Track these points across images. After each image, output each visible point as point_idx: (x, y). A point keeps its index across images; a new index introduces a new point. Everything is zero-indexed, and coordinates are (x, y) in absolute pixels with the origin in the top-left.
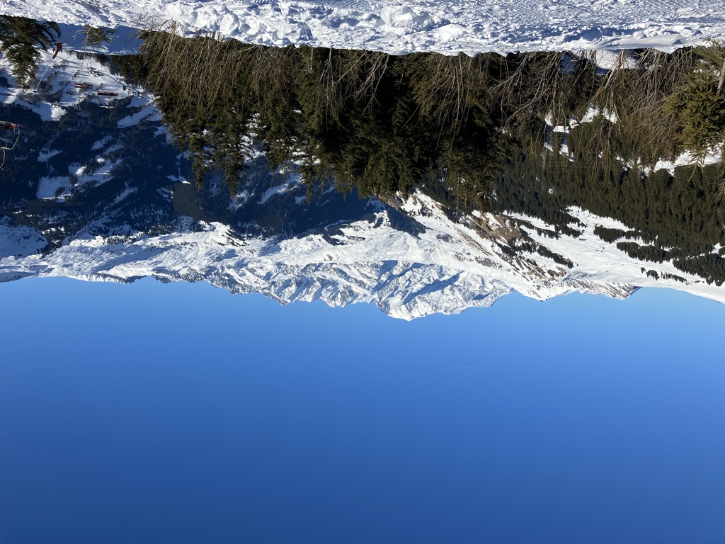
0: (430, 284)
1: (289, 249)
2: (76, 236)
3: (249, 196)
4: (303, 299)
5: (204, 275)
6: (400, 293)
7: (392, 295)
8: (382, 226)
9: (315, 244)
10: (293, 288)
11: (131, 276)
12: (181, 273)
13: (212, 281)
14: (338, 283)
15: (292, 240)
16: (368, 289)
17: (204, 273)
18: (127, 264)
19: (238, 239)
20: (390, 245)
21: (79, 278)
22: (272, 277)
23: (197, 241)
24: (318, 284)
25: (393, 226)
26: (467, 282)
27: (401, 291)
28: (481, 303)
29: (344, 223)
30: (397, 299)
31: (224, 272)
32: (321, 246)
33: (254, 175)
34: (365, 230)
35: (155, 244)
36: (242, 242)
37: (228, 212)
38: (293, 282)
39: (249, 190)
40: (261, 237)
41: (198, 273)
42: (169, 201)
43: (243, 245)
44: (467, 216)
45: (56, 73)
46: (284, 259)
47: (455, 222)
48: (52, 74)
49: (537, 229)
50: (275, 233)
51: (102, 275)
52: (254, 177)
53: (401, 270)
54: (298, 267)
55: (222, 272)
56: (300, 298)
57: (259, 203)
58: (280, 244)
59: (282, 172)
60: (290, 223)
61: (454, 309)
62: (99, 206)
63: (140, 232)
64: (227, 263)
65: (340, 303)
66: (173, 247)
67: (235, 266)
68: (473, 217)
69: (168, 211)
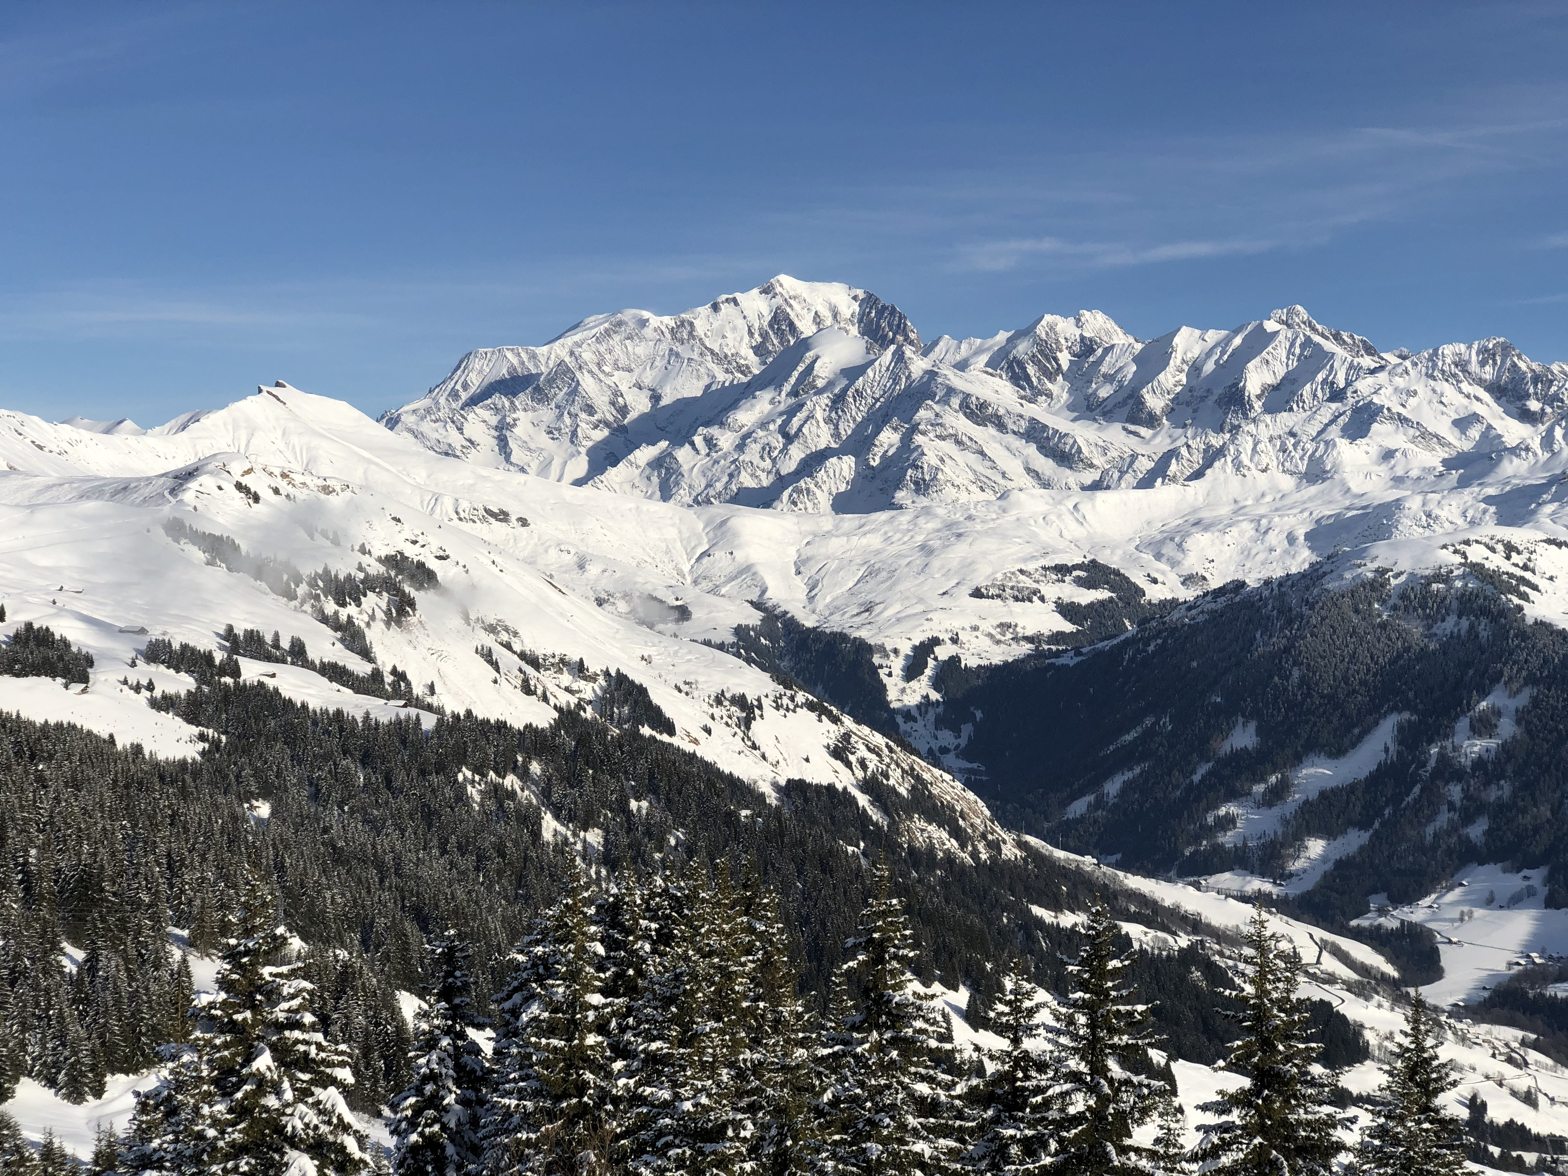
0: (707, 424)
1: (1275, 538)
3: (1448, 744)
4: (1213, 336)
6: (820, 383)
7: (852, 373)
8: (906, 649)
9: (1174, 564)
10: (1256, 379)
14: (1071, 407)
15: (1265, 574)
16: (951, 391)
19: (1490, 565)
20: (872, 573)
22: (1343, 420)
24: (1155, 402)
25: (863, 649)
26: (566, 439)
27: (820, 392)
28: (513, 359)
29: (1058, 654)
30: (830, 359)
31: (1542, 428)
32: (1148, 557)
33: (1430, 830)
34: (975, 628)
36: (1471, 559)
37: (1531, 674)
38: (1258, 405)
39: (1448, 770)
40: (1394, 582)
43: (1467, 543)
44: (573, 700)
46: (1297, 496)
47: (621, 679)
49: (310, 666)
50: (1335, 600)
52: (1431, 819)
53: (821, 475)
54: (1238, 465)
55: (1550, 431)
56: (1228, 341)
57: (1406, 715)
58: (1315, 558)
59: (1316, 847)
60: (1278, 642)
61: (608, 333)
64: (1532, 469)
65: (1062, 329)
67: (1500, 458)
68: (552, 701)
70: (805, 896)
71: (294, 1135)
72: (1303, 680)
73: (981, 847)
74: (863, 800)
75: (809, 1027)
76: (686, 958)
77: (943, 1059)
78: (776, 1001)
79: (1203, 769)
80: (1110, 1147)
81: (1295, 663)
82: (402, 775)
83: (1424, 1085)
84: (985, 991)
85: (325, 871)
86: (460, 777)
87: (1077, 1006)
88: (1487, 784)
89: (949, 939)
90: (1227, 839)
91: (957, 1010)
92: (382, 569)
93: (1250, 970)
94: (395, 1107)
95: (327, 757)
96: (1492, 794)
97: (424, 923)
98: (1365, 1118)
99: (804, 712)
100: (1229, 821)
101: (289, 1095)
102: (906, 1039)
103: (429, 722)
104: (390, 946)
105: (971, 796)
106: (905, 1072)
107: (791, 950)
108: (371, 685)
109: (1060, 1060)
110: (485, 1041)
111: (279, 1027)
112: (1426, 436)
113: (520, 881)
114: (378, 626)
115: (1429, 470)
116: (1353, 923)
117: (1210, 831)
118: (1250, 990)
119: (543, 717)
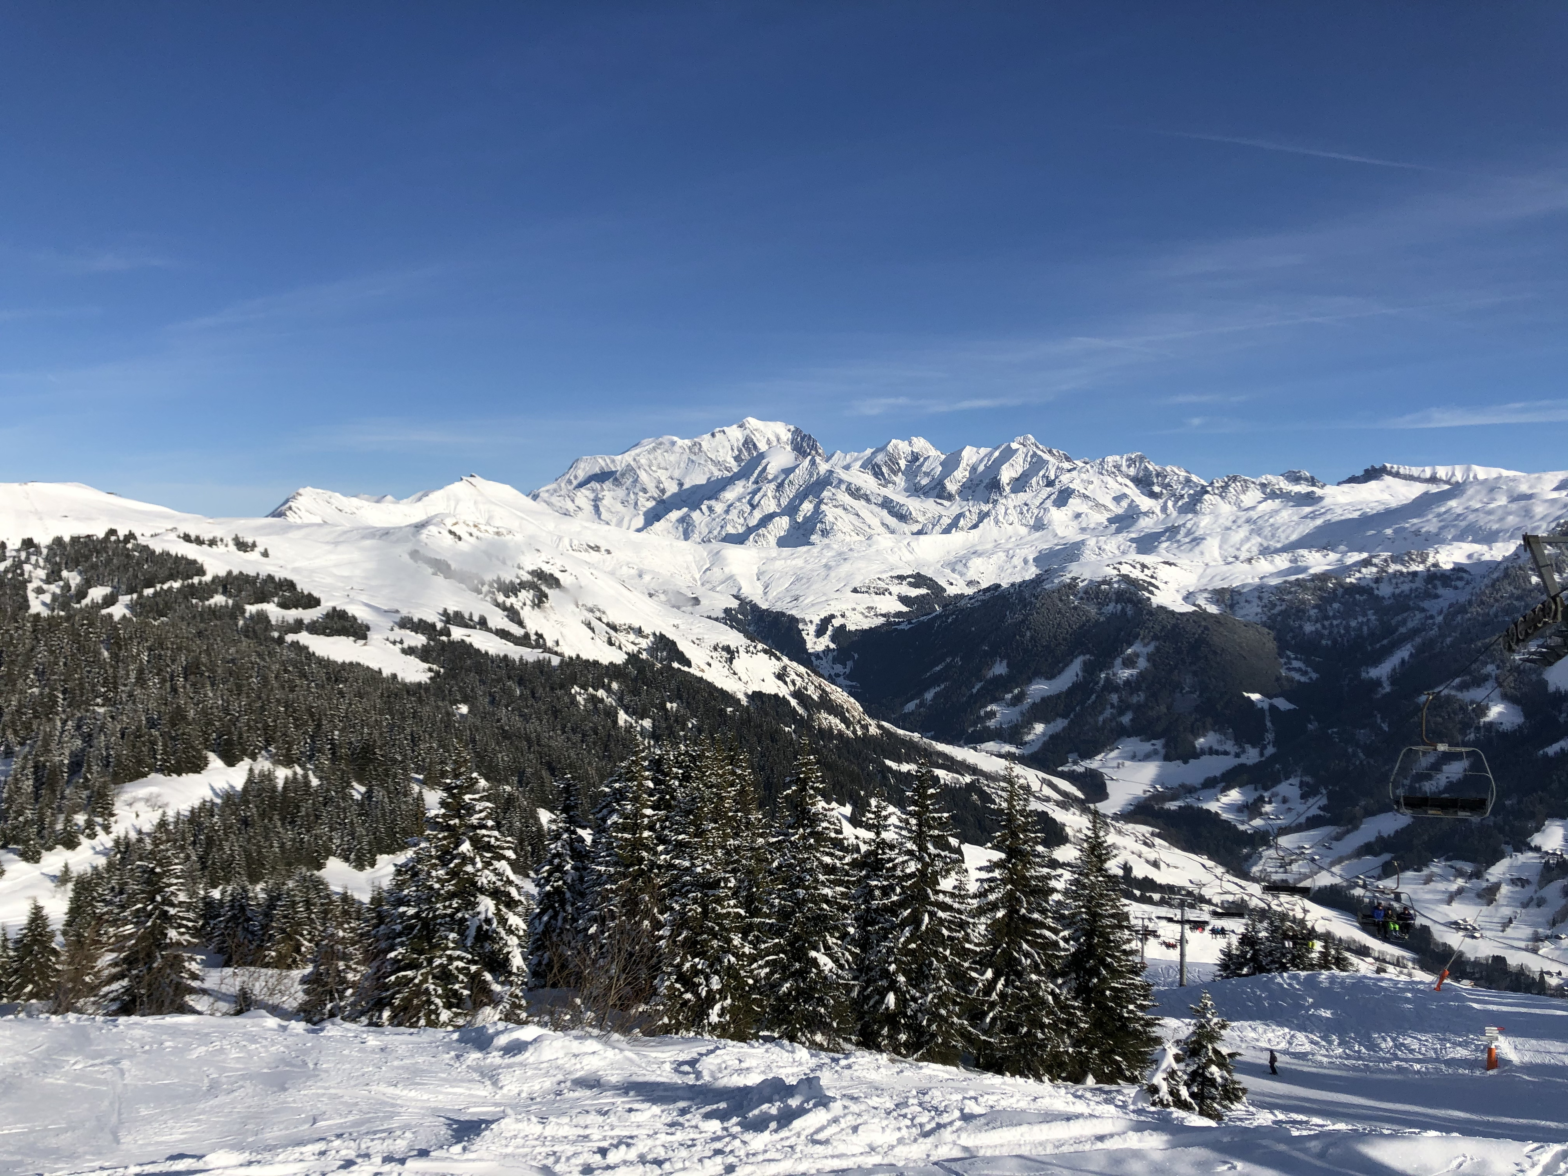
0: (709, 499)
1: (1017, 561)
2: (1502, 567)
3: (1110, 672)
4: (983, 451)
5: (1207, 492)
6: (770, 477)
7: (788, 471)
8: (817, 620)
9: (962, 574)
10: (1007, 475)
11: (1373, 482)
12: (1259, 495)
13: (1188, 481)
14: (906, 490)
15: (1011, 581)
16: (841, 481)
17: (1206, 497)
18: (1381, 508)
19: (1133, 576)
20: (798, 579)
21: (1493, 473)
22: (1054, 497)
23: (1226, 568)
24: (952, 486)
25: (794, 621)
26: (631, 507)
27: (770, 482)
28: (602, 463)
29: (899, 623)
30: (776, 463)
31: (1161, 501)
32: (948, 571)
33: (1101, 719)
34: (854, 609)
35: (1318, 555)
36: (1123, 572)
37: (1155, 634)
38: (1008, 489)
39: (1111, 686)
40: (1081, 584)
41: (1221, 496)
42: (1288, 653)
43: (1120, 563)
44: (636, 649)
45: (1553, 923)
46: (1029, 538)
47: (662, 637)
48: (1562, 921)
49: (489, 630)
50: (1049, 594)
51: (1441, 480)
52: (1101, 713)
53: (771, 526)
54: (997, 522)
55: (1165, 503)
56: (991, 454)
57: (1088, 656)
58: (1038, 572)
59: (1039, 728)
60: (1019, 617)
61: (654, 449)
62: (1450, 635)
63: (1354, 581)
64: (1156, 523)
65: (901, 447)
66: (1277, 551)
67: (1138, 517)
68: (624, 649)
69: (1292, 630)
70: (763, 755)
71: (482, 887)
72: (1032, 637)
73: (858, 728)
74: (794, 702)
75: (765, 826)
76: (698, 789)
77: (838, 844)
78: (747, 812)
79: (978, 686)
80: (929, 891)
81: (1028, 629)
82: (541, 690)
83: (1099, 857)
84: (860, 807)
85: (498, 743)
86: (573, 691)
87: (912, 814)
88: (1131, 694)
89: (841, 778)
90: (992, 723)
91: (845, 817)
92: (529, 577)
93: (1004, 794)
94: (537, 872)
95: (499, 680)
96: (1135, 699)
97: (552, 770)
98: (1067, 875)
99: (762, 654)
100: (993, 714)
101: (479, 865)
102: (818, 833)
103: (555, 661)
104: (534, 784)
105: (852, 700)
106: (818, 851)
107: (755, 784)
108: (524, 641)
109: (902, 844)
110: (587, 835)
111: (474, 828)
112: (1098, 505)
113: (606, 748)
114: (528, 608)
115: (1100, 524)
116: (1060, 769)
117: (982, 720)
118: (1004, 805)
119: (619, 658)
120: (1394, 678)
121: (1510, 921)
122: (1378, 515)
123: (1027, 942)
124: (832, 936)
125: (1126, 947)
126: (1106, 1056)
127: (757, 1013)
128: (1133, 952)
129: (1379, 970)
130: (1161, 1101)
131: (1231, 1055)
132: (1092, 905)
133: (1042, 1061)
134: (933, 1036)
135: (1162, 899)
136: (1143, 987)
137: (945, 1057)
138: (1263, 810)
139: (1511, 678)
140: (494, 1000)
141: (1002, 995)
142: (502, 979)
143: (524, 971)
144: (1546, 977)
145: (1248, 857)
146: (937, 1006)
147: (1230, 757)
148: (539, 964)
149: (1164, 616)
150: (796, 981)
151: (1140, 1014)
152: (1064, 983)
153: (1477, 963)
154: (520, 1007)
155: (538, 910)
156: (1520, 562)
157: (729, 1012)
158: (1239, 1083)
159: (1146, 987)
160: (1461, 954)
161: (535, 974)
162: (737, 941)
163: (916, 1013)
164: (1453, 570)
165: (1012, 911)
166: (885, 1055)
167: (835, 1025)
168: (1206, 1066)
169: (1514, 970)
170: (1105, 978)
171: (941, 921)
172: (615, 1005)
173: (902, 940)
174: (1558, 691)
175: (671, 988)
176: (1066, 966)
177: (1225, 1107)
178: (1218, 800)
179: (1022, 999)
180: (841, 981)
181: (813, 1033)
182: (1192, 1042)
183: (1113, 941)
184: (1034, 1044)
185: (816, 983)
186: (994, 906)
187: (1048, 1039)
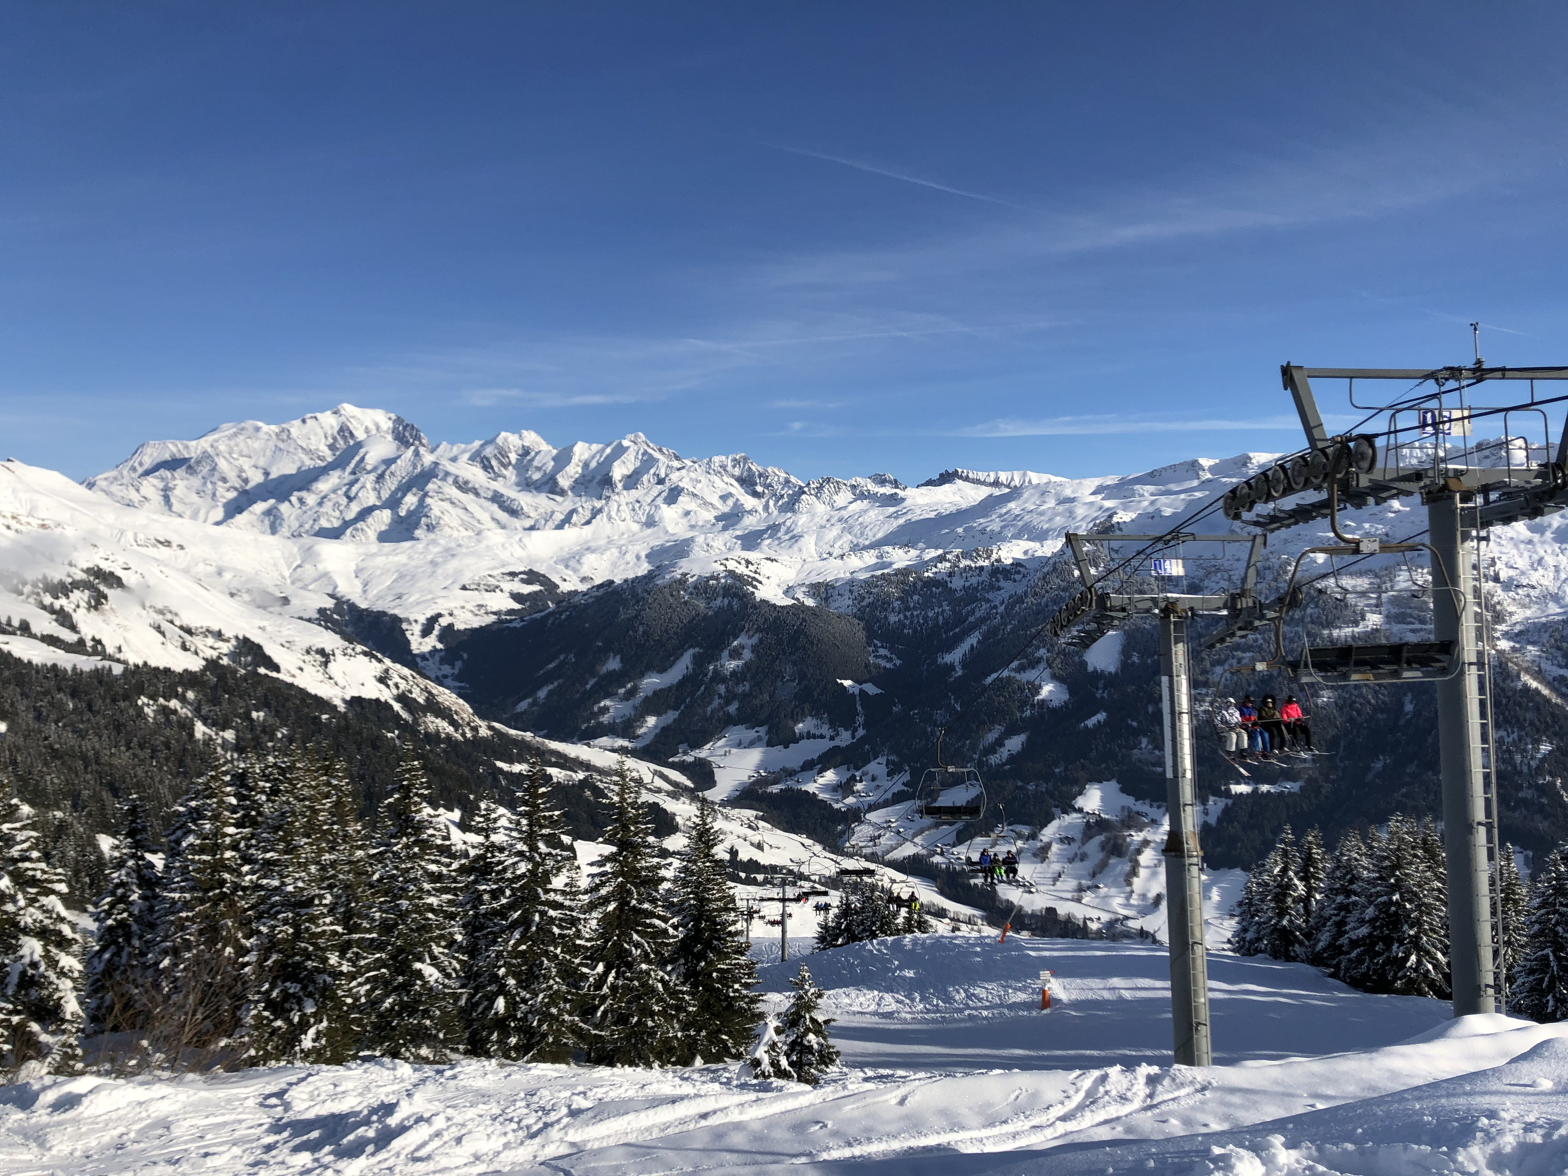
0: (299, 490)
1: (630, 557)
2: (1051, 562)
3: (718, 664)
4: (595, 447)
5: (804, 492)
6: (369, 468)
7: (389, 462)
8: (422, 619)
9: (575, 571)
10: (618, 472)
11: (947, 485)
12: (850, 496)
13: (787, 481)
14: (518, 484)
15: (624, 577)
16: (447, 474)
17: (804, 497)
18: (953, 509)
19: (738, 571)
20: (401, 576)
21: (1044, 478)
22: (664, 494)
23: (821, 563)
24: (564, 482)
25: (397, 620)
26: (209, 498)
27: (369, 472)
28: (173, 448)
29: (511, 621)
30: (375, 453)
31: (763, 500)
32: (561, 567)
33: (709, 709)
34: (463, 607)
35: (901, 552)
36: (729, 568)
37: (759, 627)
38: (620, 486)
39: (719, 677)
40: (691, 580)
41: (816, 496)
42: (876, 641)
43: (727, 559)
44: (215, 654)
45: (1093, 875)
46: (641, 535)
47: (246, 640)
48: (1100, 872)
49: (34, 636)
50: (661, 590)
51: (1002, 484)
52: (710, 703)
53: (370, 520)
54: (610, 518)
55: (767, 502)
56: (603, 450)
57: (697, 650)
58: (651, 568)
59: (651, 721)
60: (632, 612)
61: (235, 435)
62: (1010, 623)
63: (931, 575)
64: (759, 522)
65: (511, 441)
66: (866, 548)
67: (743, 516)
68: (201, 654)
69: (878, 621)
70: (362, 763)
71: (26, 927)
72: (644, 633)
73: (467, 730)
74: (397, 707)
75: (366, 838)
76: (288, 803)
77: (446, 851)
78: (344, 824)
79: (592, 682)
80: (540, 890)
81: (641, 624)
82: (100, 702)
83: (706, 843)
84: (470, 810)
85: (46, 764)
86: (140, 702)
87: (522, 815)
88: (737, 684)
89: (449, 783)
90: (605, 719)
91: (453, 822)
92: (84, 576)
93: (616, 788)
94: (96, 905)
95: (46, 693)
96: (740, 689)
97: (115, 792)
98: (676, 863)
99: (361, 657)
100: (606, 709)
101: (22, 903)
102: (423, 841)
103: (118, 669)
104: (93, 807)
105: (461, 701)
106: (422, 859)
107: (354, 794)
108: (78, 647)
109: (512, 845)
110: (158, 860)
111: (14, 861)
112: (706, 504)
113: (181, 763)
114: (82, 611)
115: (708, 522)
116: (671, 760)
117: (595, 715)
118: (616, 799)
119: (195, 664)
120: (965, 664)
121: (1060, 876)
122: (951, 515)
123: (637, 932)
124: (439, 946)
125: (732, 929)
126: (713, 1037)
127: (358, 1033)
128: (738, 933)
129: (955, 929)
130: (763, 1073)
131: (826, 1022)
132: (700, 890)
133: (652, 1049)
134: (544, 1036)
135: (766, 879)
136: (747, 966)
137: (556, 1056)
138: (855, 788)
139: (1059, 660)
140: (41, 1052)
141: (614, 988)
142: (52, 1028)
143: (79, 1017)
144: (1088, 922)
145: (843, 833)
146: (548, 1005)
147: (826, 740)
148: (99, 1008)
149: (767, 609)
150: (399, 995)
151: (744, 992)
152: (673, 969)
153: (1033, 915)
154: (74, 1057)
155: (97, 948)
156: (1065, 557)
157: (325, 1035)
158: (833, 1047)
159: (750, 966)
160: (1021, 908)
161: (94, 1018)
162: (333, 959)
163: (526, 1014)
164: (1012, 564)
165: (623, 903)
166: (493, 1061)
167: (441, 1036)
168: (805, 1034)
169: (1061, 919)
170: (712, 961)
171: (552, 920)
172: (188, 1043)
173: (512, 942)
174: (1095, 671)
175: (259, 1017)
176: (675, 953)
177: (821, 1071)
178: (815, 781)
179: (631, 989)
180: (447, 991)
181: (418, 1047)
182: (792, 1014)
183: (719, 924)
184: (644, 1033)
185: (421, 995)
186: (606, 900)
187: (658, 1026)
